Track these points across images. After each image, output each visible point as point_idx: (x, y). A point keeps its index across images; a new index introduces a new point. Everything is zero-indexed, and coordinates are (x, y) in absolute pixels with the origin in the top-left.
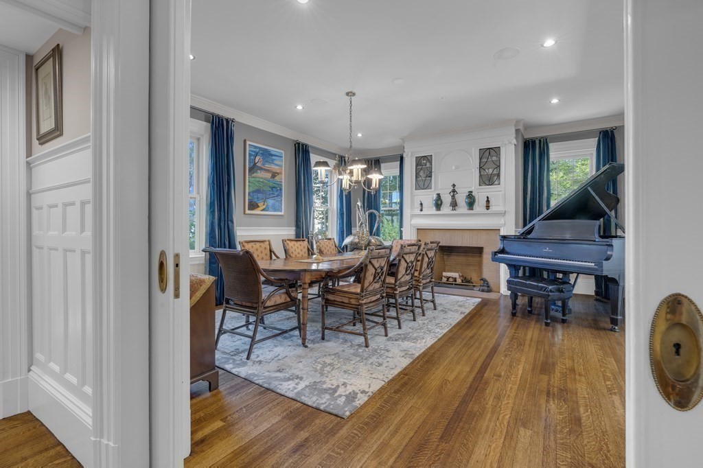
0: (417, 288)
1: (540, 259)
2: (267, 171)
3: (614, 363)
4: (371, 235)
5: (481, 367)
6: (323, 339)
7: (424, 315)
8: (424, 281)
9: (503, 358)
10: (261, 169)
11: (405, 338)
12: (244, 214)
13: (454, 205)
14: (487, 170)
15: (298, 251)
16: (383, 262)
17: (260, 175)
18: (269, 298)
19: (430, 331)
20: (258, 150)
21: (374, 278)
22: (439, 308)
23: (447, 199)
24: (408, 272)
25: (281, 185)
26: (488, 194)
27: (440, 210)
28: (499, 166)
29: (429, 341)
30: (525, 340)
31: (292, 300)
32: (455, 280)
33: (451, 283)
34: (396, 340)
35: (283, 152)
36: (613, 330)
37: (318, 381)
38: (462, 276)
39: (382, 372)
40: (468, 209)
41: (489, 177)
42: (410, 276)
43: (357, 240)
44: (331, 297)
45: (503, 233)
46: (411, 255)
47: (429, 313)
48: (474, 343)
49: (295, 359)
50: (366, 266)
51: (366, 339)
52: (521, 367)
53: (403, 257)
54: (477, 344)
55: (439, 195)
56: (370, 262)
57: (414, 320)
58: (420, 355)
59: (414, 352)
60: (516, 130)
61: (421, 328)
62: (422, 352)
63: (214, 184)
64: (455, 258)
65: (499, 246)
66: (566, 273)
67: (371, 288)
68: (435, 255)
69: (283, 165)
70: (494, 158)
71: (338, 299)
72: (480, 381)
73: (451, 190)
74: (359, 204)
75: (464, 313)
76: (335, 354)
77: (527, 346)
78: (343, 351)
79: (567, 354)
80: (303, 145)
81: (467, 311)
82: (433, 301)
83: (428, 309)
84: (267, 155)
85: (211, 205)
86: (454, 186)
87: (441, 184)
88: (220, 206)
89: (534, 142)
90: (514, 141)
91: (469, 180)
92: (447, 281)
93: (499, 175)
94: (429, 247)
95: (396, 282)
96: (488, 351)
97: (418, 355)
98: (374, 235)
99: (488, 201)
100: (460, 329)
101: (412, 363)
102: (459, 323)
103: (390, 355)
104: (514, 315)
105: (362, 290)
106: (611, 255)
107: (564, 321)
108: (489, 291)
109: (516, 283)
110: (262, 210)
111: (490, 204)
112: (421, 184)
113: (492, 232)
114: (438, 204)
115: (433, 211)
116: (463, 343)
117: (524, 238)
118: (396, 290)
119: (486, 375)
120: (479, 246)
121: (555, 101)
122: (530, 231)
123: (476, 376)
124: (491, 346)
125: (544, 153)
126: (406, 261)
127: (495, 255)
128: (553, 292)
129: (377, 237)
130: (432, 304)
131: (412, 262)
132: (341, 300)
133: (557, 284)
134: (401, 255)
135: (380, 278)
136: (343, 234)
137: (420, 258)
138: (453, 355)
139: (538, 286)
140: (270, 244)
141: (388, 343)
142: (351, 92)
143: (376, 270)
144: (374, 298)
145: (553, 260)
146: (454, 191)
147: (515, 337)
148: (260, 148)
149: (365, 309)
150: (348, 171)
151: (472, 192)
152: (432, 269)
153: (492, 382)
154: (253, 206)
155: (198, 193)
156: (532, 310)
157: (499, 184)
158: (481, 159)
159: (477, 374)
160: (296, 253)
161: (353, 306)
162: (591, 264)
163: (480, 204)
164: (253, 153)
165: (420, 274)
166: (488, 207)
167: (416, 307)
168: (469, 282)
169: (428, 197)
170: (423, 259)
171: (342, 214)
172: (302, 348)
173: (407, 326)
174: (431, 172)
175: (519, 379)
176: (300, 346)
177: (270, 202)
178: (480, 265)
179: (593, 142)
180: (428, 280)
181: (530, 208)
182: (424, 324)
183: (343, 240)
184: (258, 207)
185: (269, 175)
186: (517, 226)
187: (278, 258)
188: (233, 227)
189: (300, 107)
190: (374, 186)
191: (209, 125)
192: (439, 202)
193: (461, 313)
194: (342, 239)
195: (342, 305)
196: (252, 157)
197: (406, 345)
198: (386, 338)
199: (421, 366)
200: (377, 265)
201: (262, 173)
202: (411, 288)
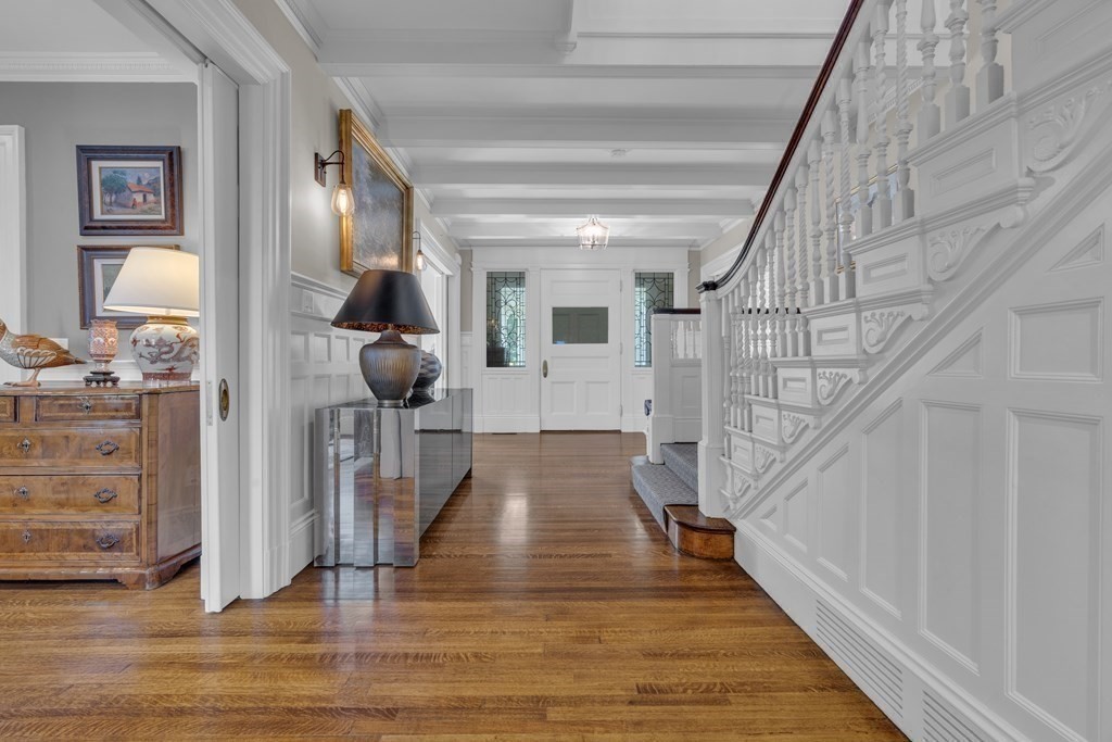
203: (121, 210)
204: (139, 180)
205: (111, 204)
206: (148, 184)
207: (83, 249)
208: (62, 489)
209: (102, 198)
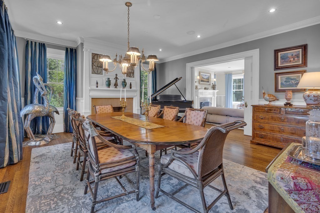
13: (116, 85)
26: (131, 81)
27: (109, 88)
40: (123, 88)
41: (130, 73)
55: (109, 79)
86: (116, 75)
111: (132, 86)
112: (96, 70)
114: (109, 84)
115: (105, 88)
121: (161, 50)
151: (125, 79)
157: (134, 77)
169: (100, 79)
174: (102, 65)
203: (286, 63)
204: (292, 55)
205: (283, 62)
206: (295, 55)
207: (276, 74)
208: (294, 130)
209: (280, 61)
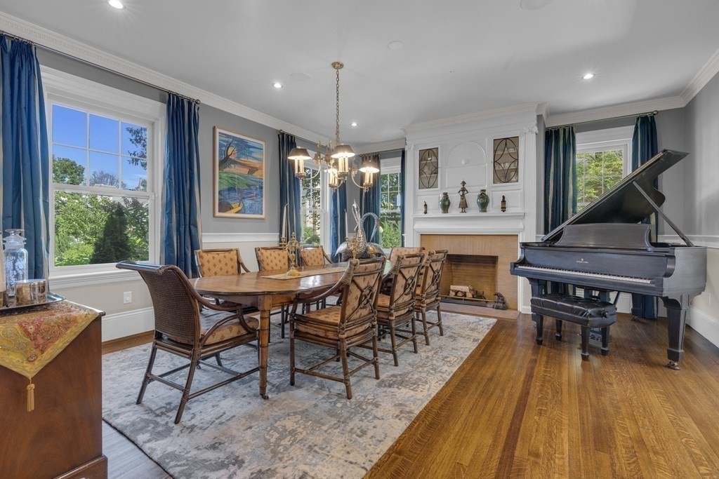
0: (419, 310)
1: (574, 273)
2: (244, 165)
3: (694, 425)
4: (368, 241)
5: (508, 436)
6: (292, 383)
7: (427, 344)
8: (428, 301)
9: (536, 418)
10: (235, 162)
11: (401, 382)
12: (214, 216)
13: (464, 206)
14: (502, 165)
15: (275, 261)
16: (372, 281)
17: (234, 169)
18: (212, 332)
19: (435, 369)
20: (231, 140)
21: (360, 303)
22: (447, 333)
23: (455, 199)
24: (407, 291)
25: (262, 183)
26: (504, 193)
27: (447, 212)
28: (518, 160)
29: (433, 387)
30: (561, 384)
31: (249, 333)
32: (465, 294)
33: (460, 299)
34: (390, 386)
35: (263, 143)
36: (670, 367)
37: (265, 468)
38: (473, 290)
39: (365, 448)
40: (481, 211)
41: (505, 174)
42: (410, 295)
43: (352, 248)
44: (302, 328)
45: (522, 239)
46: (411, 269)
47: (434, 340)
48: (495, 389)
49: (244, 420)
50: (348, 286)
51: (348, 388)
52: (565, 435)
53: (400, 272)
54: (498, 392)
55: (446, 194)
56: (353, 281)
57: (416, 352)
58: (421, 413)
59: (413, 407)
60: (538, 116)
61: (424, 365)
62: (423, 406)
63: (171, 179)
64: (465, 268)
65: (519, 255)
66: (604, 292)
67: (356, 316)
68: (442, 268)
69: (264, 160)
70: (511, 150)
71: (311, 330)
72: (511, 466)
73: (460, 189)
74: (355, 205)
75: (478, 340)
76: (303, 412)
77: (566, 396)
78: (316, 406)
79: (623, 410)
80: (288, 135)
81: (481, 337)
82: (439, 325)
83: (433, 334)
84: (243, 146)
85: (168, 206)
86: (464, 183)
87: (449, 181)
88: (180, 207)
89: (557, 132)
90: (536, 129)
91: (481, 177)
92: (456, 295)
93: (516, 170)
94: (435, 257)
95: (391, 304)
96: (514, 404)
97: (417, 412)
98: (373, 241)
99: (504, 201)
100: (474, 365)
101: (410, 428)
102: (471, 356)
103: (379, 415)
104: (539, 343)
105: (342, 321)
106: (673, 270)
107: (604, 353)
108: (505, 308)
109: (543, 304)
110: (237, 212)
111: (507, 205)
112: (426, 181)
113: (508, 238)
114: (445, 205)
115: (440, 213)
116: (480, 389)
117: (550, 246)
118: (391, 315)
119: (517, 453)
120: (492, 255)
121: (588, 76)
122: (557, 237)
123: (503, 456)
124: (517, 394)
125: (569, 144)
126: (404, 277)
127: (515, 266)
128: (593, 317)
129: (375, 244)
130: (438, 328)
131: (412, 278)
132: (315, 333)
133: (597, 306)
134: (398, 270)
135: (368, 302)
136: (337, 240)
137: (423, 271)
138: (466, 412)
139: (572, 308)
140: (238, 254)
141: (379, 391)
142: (338, 63)
143: (362, 291)
144: (361, 329)
145: (592, 275)
146: (463, 190)
147: (548, 378)
148: (234, 137)
149: (346, 345)
150: (332, 162)
151: (484, 191)
152: (438, 285)
153: (528, 468)
154: (225, 207)
155: (153, 191)
156: (561, 337)
157: (517, 181)
158: (495, 151)
159: (504, 450)
160: (273, 264)
161: (332, 341)
162: (645, 281)
163: (494, 205)
164: (225, 144)
165: (422, 292)
166: (504, 209)
167: (418, 333)
168: (481, 297)
169: (433, 197)
170: (426, 272)
171: (335, 218)
172: (260, 400)
173: (406, 360)
174: (437, 168)
175: (567, 464)
176: (258, 396)
177: (248, 202)
178: (493, 277)
179: (631, 129)
180: (433, 299)
181: (552, 210)
182: (427, 357)
183: (337, 248)
184: (231, 208)
185: (245, 171)
186: (538, 232)
187: (247, 271)
188: (197, 231)
189: (278, 85)
190: (367, 181)
191: (165, 106)
192: (447, 203)
193: (474, 340)
194: (336, 246)
195: (316, 340)
196: (224, 148)
197: (403, 393)
198: (376, 382)
199: (423, 435)
200: (363, 285)
201: (236, 167)
202: (412, 311)
